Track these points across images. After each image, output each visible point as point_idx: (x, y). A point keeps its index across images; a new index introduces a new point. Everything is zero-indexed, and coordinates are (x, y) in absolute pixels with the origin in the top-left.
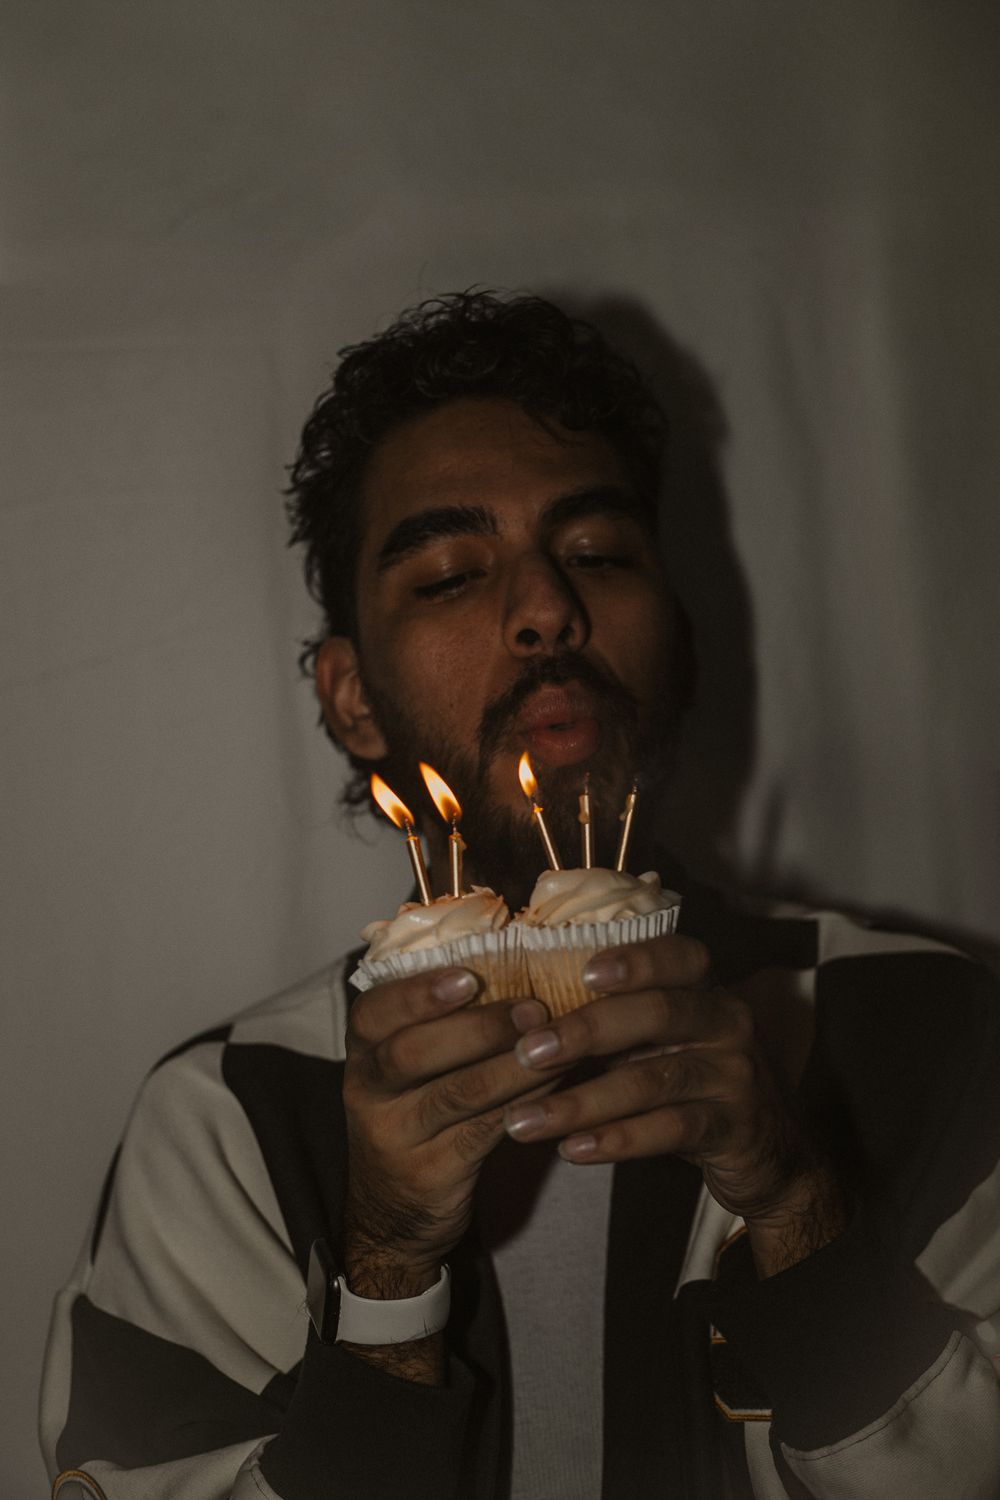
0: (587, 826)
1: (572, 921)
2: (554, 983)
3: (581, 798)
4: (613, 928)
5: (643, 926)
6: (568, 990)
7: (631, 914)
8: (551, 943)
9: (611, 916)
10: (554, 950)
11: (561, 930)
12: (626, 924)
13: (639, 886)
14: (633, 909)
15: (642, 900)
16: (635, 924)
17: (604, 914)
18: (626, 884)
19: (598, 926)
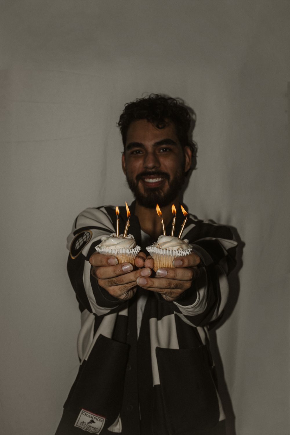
0: (174, 226)
1: (167, 249)
2: (160, 263)
3: (173, 219)
4: (177, 252)
5: (184, 252)
6: (163, 264)
7: (181, 249)
8: (162, 253)
9: (177, 249)
10: (162, 254)
11: (165, 250)
12: (180, 251)
13: (184, 243)
14: (182, 248)
15: (184, 246)
16: (182, 251)
17: (175, 248)
18: (181, 242)
19: (173, 251)
